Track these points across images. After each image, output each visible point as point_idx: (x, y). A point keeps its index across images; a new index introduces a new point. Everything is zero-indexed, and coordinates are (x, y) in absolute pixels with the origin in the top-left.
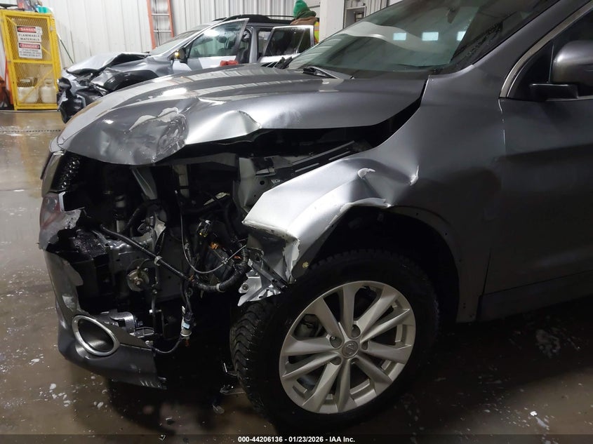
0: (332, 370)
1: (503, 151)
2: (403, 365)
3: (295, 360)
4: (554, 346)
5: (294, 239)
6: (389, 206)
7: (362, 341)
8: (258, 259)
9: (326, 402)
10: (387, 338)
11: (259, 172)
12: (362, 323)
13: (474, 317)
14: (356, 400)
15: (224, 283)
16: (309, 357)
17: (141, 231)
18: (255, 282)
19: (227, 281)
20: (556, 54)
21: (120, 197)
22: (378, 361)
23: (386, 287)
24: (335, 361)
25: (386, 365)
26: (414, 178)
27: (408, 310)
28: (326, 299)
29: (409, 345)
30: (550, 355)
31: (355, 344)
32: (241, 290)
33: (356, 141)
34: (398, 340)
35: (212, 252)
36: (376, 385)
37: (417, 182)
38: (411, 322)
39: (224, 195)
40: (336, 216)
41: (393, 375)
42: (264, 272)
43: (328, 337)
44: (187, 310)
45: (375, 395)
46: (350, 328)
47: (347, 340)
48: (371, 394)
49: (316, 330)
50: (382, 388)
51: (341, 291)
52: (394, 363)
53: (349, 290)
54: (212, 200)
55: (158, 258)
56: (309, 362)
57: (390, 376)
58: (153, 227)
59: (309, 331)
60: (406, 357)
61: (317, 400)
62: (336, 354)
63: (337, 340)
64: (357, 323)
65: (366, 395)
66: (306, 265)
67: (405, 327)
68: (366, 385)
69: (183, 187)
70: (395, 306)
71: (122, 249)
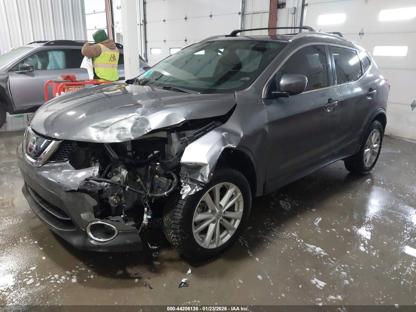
0: (212, 227)
1: (267, 121)
2: (240, 221)
3: (198, 224)
4: (288, 206)
5: (206, 165)
6: (235, 147)
7: (223, 211)
8: (185, 178)
9: (211, 243)
10: (231, 209)
11: (181, 139)
12: (223, 203)
13: (262, 194)
14: (223, 241)
15: (169, 191)
16: (202, 221)
17: (109, 177)
18: (187, 188)
19: (170, 190)
20: (280, 81)
21: (97, 160)
22: (229, 219)
23: (231, 184)
24: (213, 222)
25: (232, 222)
26: (242, 135)
27: (240, 194)
28: (209, 193)
29: (241, 210)
30: (288, 210)
31: (221, 212)
32: (181, 193)
33: (215, 121)
34: (236, 210)
35: (157, 179)
36: (230, 232)
37: (243, 137)
38: (242, 199)
39: (157, 152)
40: (220, 153)
41: (236, 226)
42: (191, 183)
43: (210, 211)
44: (148, 210)
45: (230, 237)
46: (218, 205)
47: (218, 211)
48: (229, 237)
49: (204, 209)
50: (232, 233)
51: (214, 189)
52: (236, 220)
53: (217, 187)
54: (152, 155)
55: (128, 187)
56: (203, 224)
57: (235, 226)
58: (120, 172)
59: (201, 210)
60: (241, 216)
61: (207, 242)
62: (214, 218)
63: (214, 212)
64: (221, 203)
65: (227, 237)
66: (212, 174)
67: (239, 202)
68: (225, 233)
69: (129, 151)
70: (234, 194)
71: (106, 186)
